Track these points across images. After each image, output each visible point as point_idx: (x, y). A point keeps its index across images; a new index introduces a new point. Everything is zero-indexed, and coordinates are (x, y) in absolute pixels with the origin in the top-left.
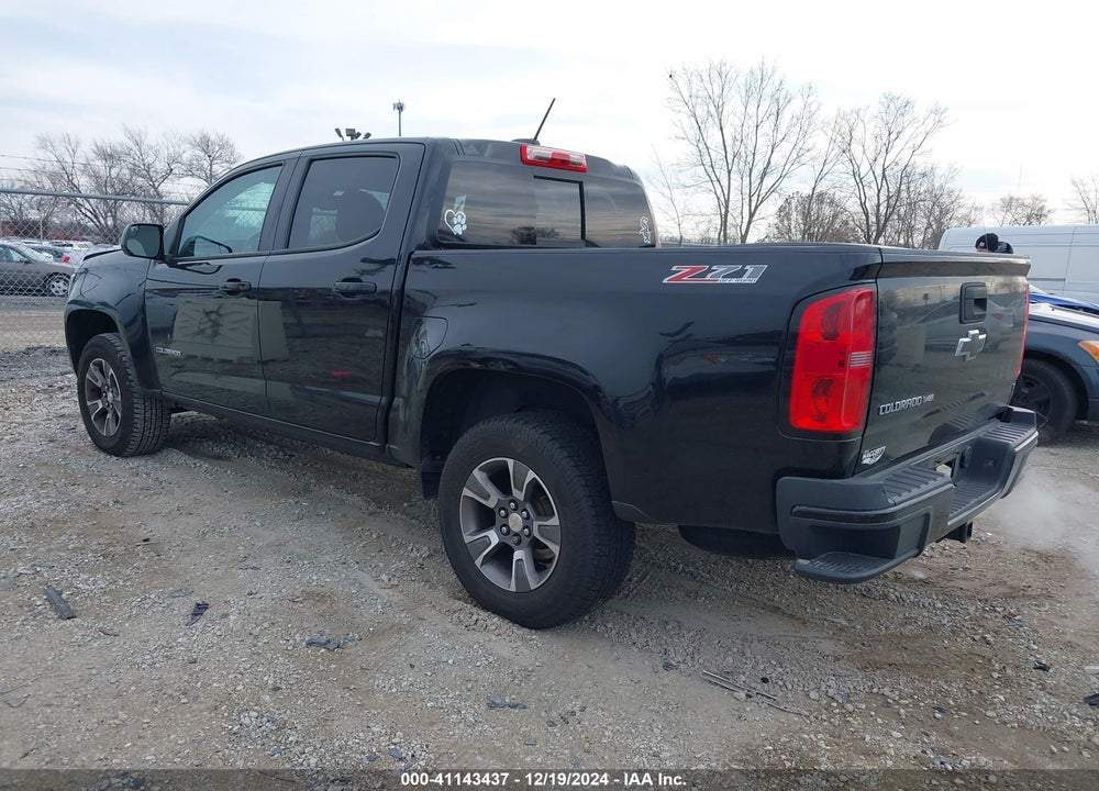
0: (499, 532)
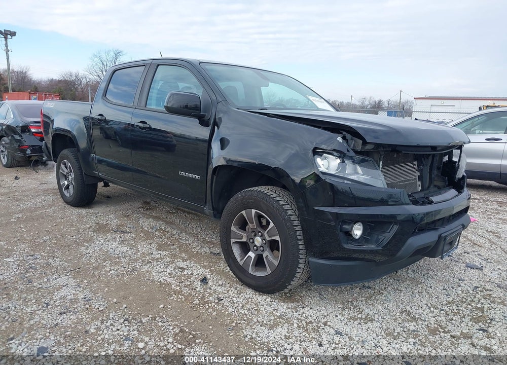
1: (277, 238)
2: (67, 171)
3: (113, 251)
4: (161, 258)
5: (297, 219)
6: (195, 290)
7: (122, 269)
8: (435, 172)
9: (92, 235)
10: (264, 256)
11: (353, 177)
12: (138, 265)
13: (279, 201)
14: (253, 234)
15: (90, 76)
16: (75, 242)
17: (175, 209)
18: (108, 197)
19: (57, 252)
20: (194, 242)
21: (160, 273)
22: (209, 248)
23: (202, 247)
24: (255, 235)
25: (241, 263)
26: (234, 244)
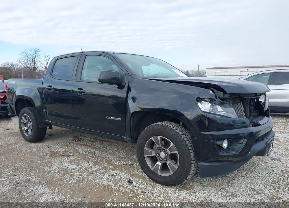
1: (176, 152)
2: (26, 121)
3: (67, 168)
4: (98, 170)
5: (188, 140)
6: (127, 188)
7: (77, 179)
8: (252, 108)
9: (50, 159)
10: (168, 163)
11: (220, 113)
12: (85, 175)
13: (176, 130)
14: (159, 151)
15: (20, 64)
16: (41, 164)
17: (95, 139)
18: (51, 135)
19: (31, 172)
20: (114, 158)
21: (101, 179)
22: (125, 161)
23: (120, 161)
24: (160, 152)
25: (152, 169)
26: (147, 158)
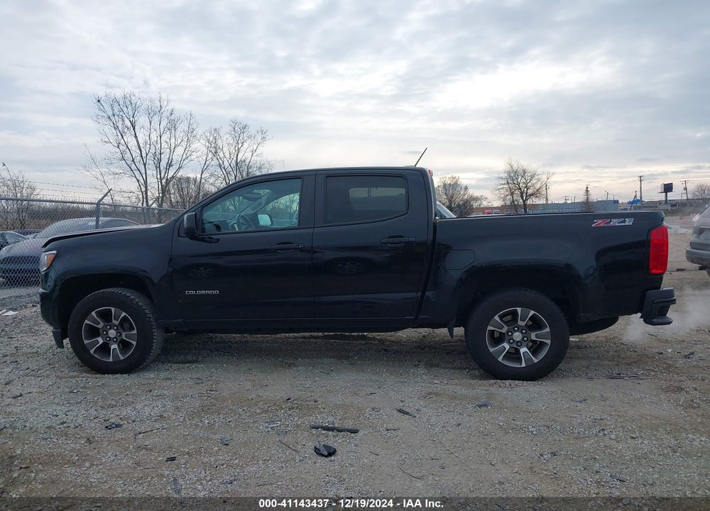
0: (509, 343)
